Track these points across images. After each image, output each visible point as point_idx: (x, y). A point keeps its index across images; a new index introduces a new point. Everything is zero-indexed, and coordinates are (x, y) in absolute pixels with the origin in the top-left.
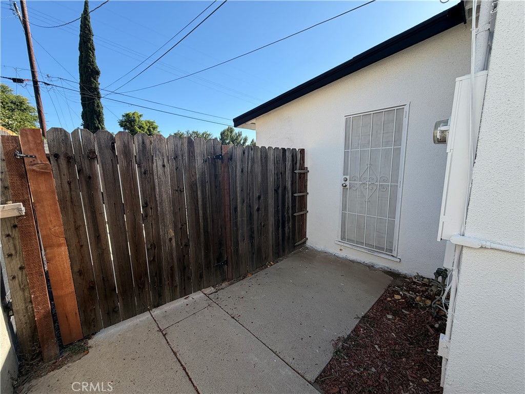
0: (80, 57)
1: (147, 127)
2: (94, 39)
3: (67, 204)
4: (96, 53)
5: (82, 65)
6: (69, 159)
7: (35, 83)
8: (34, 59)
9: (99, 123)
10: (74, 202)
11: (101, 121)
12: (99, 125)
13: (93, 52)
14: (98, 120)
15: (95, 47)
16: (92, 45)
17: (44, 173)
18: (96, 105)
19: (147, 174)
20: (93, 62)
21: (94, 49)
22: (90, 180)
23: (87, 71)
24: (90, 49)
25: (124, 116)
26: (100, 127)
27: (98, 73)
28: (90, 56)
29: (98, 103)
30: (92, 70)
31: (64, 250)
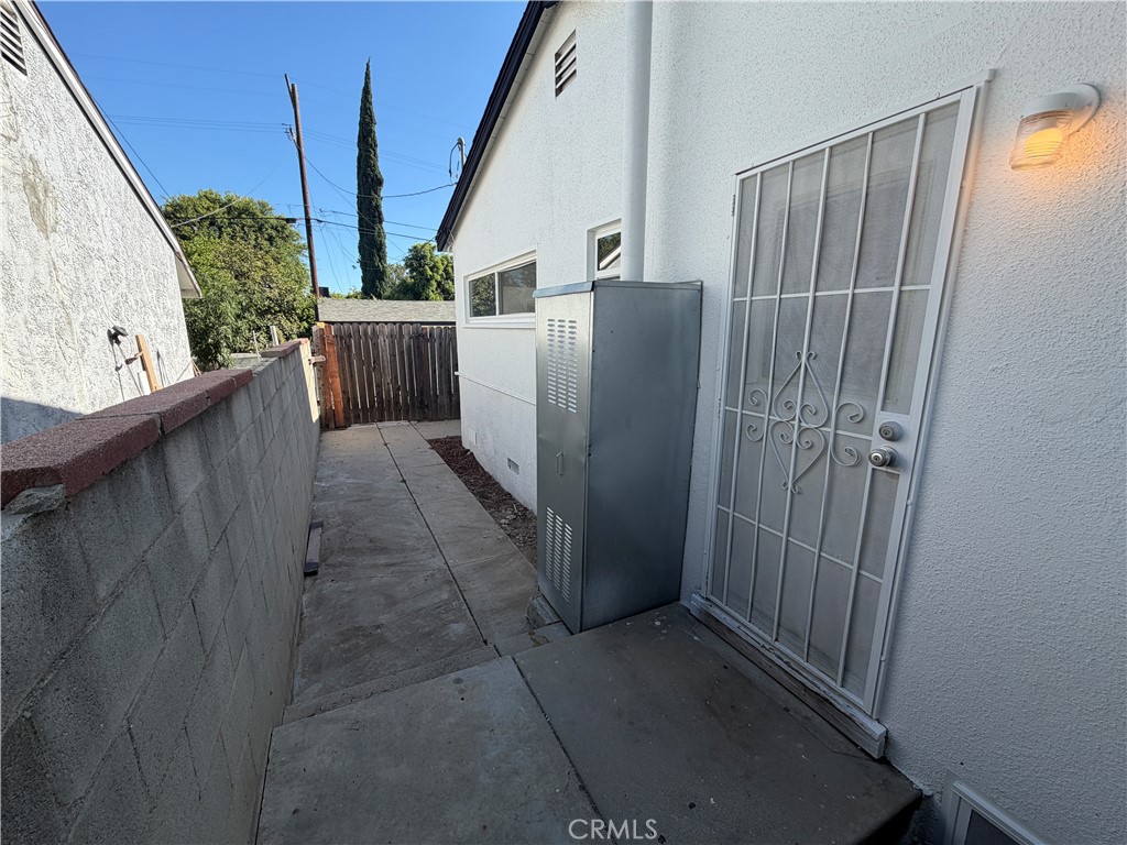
0: (359, 159)
1: (442, 268)
2: (376, 128)
3: (340, 359)
4: (378, 150)
5: (362, 172)
6: (341, 338)
7: (308, 220)
8: (308, 190)
10: (343, 358)
15: (378, 142)
16: (374, 140)
17: (331, 344)
18: (377, 234)
19: (375, 345)
20: (374, 165)
21: (376, 146)
22: (349, 347)
23: (367, 181)
24: (372, 147)
25: (410, 251)
27: (380, 182)
28: (370, 157)
30: (372, 179)
31: (338, 379)
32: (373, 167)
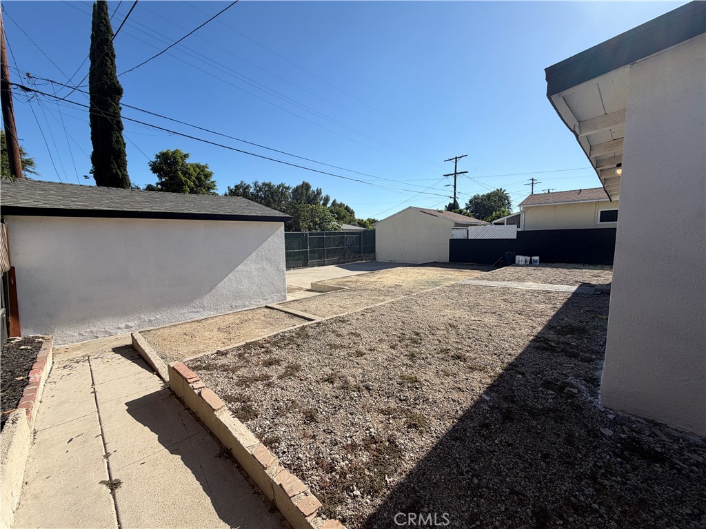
1: (195, 174)
4: (117, 62)
9: (119, 168)
11: (122, 164)
12: (118, 171)
13: (112, 60)
14: (117, 162)
15: (116, 52)
18: (114, 140)
20: (111, 74)
21: (114, 56)
23: (102, 89)
24: (107, 55)
25: (158, 156)
26: (120, 173)
27: (119, 91)
28: (106, 65)
29: (118, 137)
30: (109, 88)
32: (111, 75)
